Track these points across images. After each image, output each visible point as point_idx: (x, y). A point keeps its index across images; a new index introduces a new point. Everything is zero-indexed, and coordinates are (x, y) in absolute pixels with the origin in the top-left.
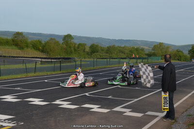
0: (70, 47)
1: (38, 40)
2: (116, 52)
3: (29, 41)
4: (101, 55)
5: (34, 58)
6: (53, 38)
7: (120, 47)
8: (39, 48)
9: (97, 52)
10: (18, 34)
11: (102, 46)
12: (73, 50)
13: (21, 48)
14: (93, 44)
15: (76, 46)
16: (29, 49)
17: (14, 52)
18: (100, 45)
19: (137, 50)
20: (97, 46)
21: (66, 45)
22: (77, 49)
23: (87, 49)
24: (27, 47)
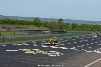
0: (62, 25)
1: (46, 22)
2: (85, 28)
3: (42, 22)
4: (78, 29)
5: (46, 31)
6: (53, 21)
7: (88, 25)
8: (46, 26)
9: (76, 27)
10: (37, 19)
11: (78, 24)
12: (63, 27)
13: (38, 26)
14: (74, 24)
15: (65, 24)
16: (42, 26)
17: (35, 28)
18: (77, 24)
19: (97, 26)
20: (76, 24)
21: (60, 24)
22: (65, 26)
23: (71, 26)
24: (41, 25)
